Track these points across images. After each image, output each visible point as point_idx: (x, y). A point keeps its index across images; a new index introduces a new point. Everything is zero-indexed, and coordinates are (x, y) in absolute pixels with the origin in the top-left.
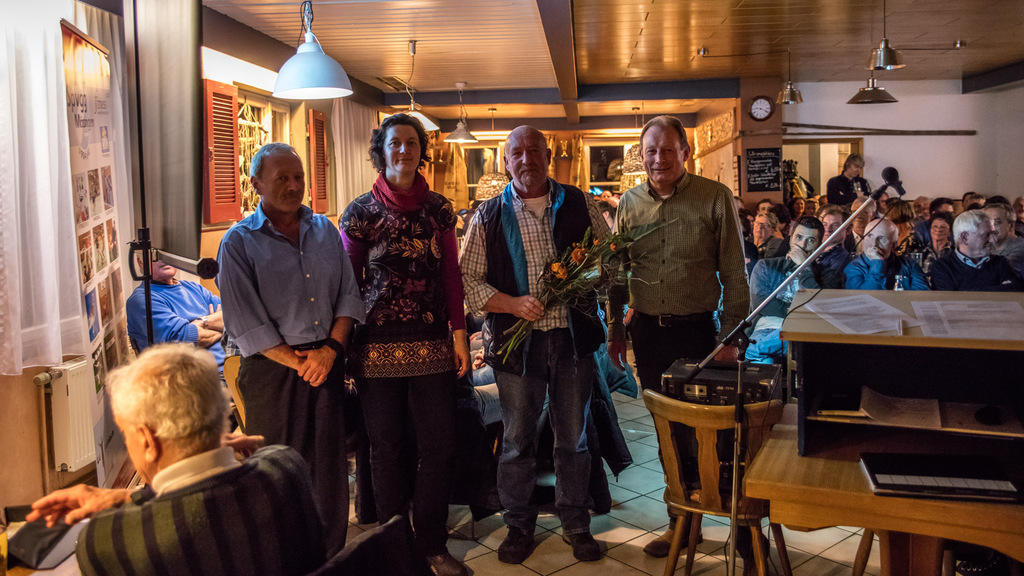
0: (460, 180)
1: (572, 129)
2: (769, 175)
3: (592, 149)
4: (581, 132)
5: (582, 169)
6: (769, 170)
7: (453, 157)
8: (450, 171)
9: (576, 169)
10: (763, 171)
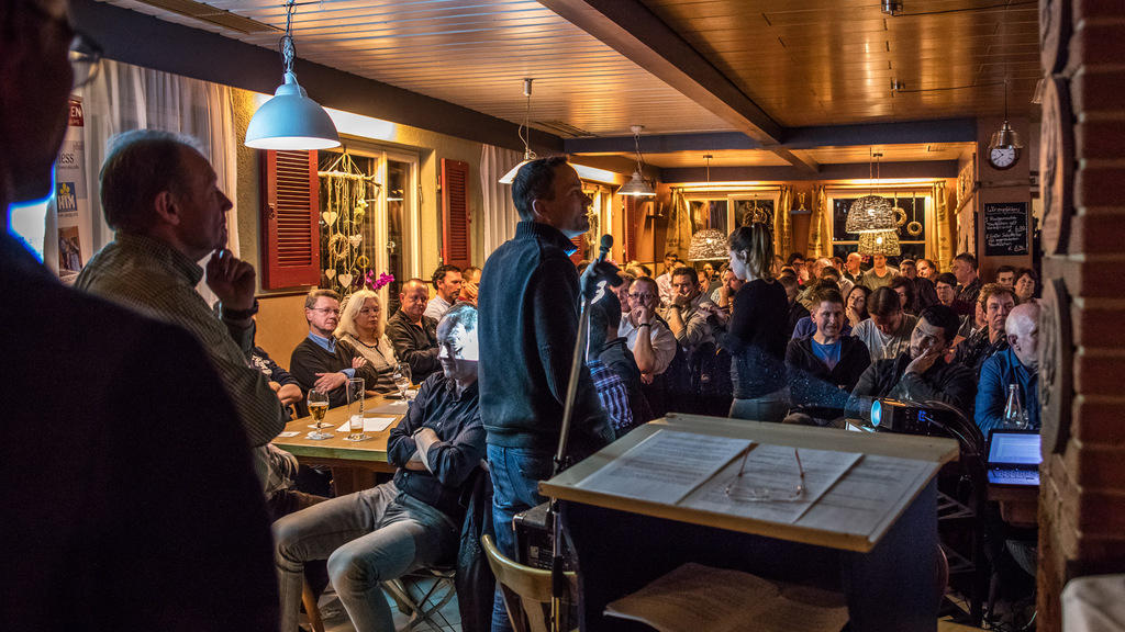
0: (684, 237)
1: (812, 179)
2: (1013, 236)
3: (835, 201)
4: (822, 182)
5: (823, 226)
6: (1013, 230)
7: (675, 210)
8: (673, 227)
9: (815, 225)
10: (1006, 231)
